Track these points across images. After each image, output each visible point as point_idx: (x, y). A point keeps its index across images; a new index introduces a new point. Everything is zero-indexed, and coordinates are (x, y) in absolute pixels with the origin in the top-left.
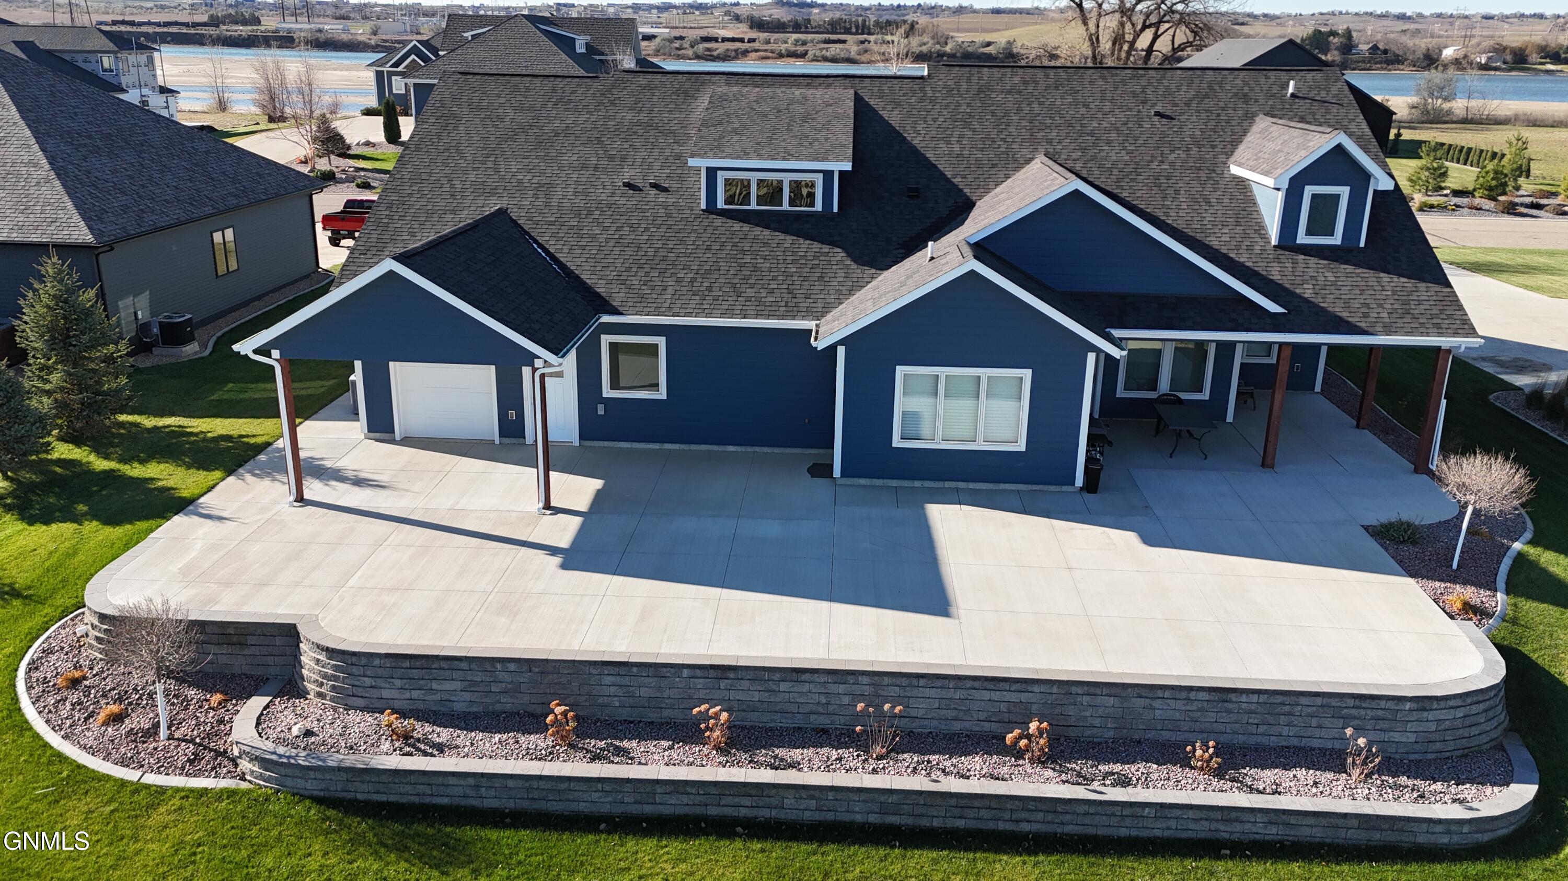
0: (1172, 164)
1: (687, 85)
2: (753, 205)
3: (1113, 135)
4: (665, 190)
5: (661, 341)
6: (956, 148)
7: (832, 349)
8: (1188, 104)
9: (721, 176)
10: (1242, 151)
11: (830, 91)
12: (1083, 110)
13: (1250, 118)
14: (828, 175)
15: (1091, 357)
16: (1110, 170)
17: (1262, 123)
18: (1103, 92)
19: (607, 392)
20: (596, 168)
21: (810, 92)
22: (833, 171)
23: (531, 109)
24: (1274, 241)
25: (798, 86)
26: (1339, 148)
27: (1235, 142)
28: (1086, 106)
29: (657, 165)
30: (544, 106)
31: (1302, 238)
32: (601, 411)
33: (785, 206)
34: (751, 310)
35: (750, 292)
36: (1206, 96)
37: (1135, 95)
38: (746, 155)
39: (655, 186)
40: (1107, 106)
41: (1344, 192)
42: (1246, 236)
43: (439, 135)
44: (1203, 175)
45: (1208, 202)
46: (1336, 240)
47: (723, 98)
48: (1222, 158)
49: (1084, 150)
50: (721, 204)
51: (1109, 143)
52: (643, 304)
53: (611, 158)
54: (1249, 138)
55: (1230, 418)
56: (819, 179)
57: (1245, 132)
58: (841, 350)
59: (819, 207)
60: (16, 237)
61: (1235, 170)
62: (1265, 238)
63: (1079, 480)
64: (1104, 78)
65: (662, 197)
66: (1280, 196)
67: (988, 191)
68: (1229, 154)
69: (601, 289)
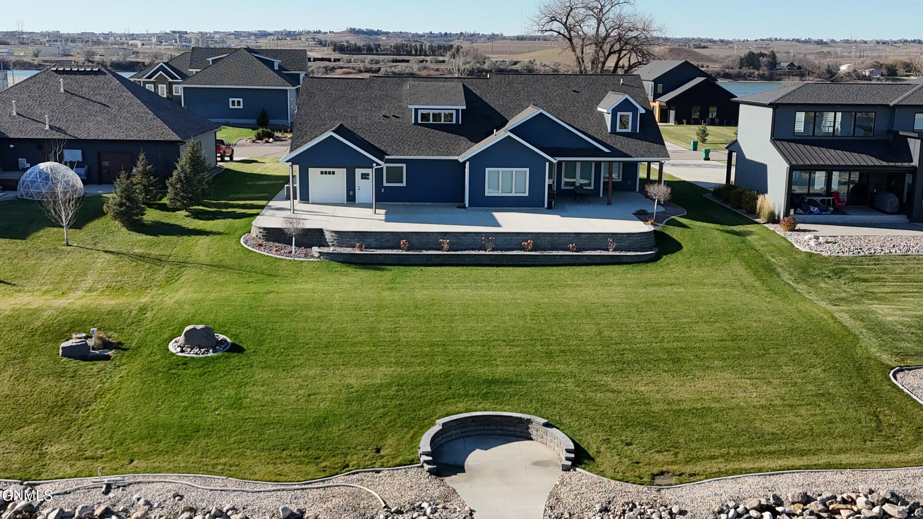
0: (577, 107)
1: (399, 81)
2: (431, 122)
3: (557, 98)
4: (398, 117)
5: (404, 166)
6: (501, 103)
7: (465, 162)
8: (584, 87)
9: (420, 112)
10: (601, 103)
11: (453, 83)
12: (547, 90)
13: (606, 92)
14: (457, 110)
15: (547, 164)
16: (556, 110)
17: (610, 93)
18: (554, 83)
19: (385, 184)
20: (371, 110)
21: (446, 84)
22: (459, 110)
23: (341, 90)
24: (609, 131)
25: (441, 81)
26: (626, 99)
27: (600, 101)
28: (548, 88)
29: (393, 109)
30: (346, 89)
31: (618, 130)
32: (383, 190)
33: (443, 122)
34: (435, 153)
35: (434, 148)
36: (591, 84)
37: (565, 84)
38: (429, 104)
39: (393, 116)
40: (556, 88)
41: (630, 114)
42: (601, 130)
43: (309, 100)
44: (588, 111)
45: (589, 119)
46: (629, 130)
47: (414, 86)
48: (595, 105)
49: (547, 103)
50: (419, 121)
51: (555, 101)
52: (397, 152)
53: (375, 107)
54: (605, 98)
55: (601, 196)
56: (454, 112)
57: (604, 97)
58: (468, 163)
59: (454, 122)
60: (150, 138)
61: (599, 109)
62: (607, 130)
63: (546, 206)
64: (554, 78)
65: (397, 120)
66: (610, 116)
67: (513, 117)
68: (598, 104)
69: (383, 148)
